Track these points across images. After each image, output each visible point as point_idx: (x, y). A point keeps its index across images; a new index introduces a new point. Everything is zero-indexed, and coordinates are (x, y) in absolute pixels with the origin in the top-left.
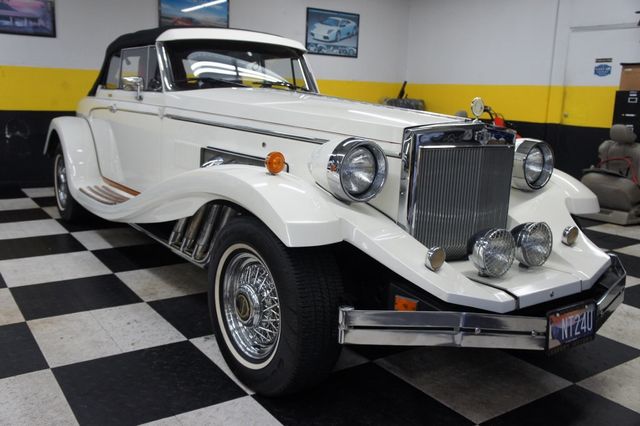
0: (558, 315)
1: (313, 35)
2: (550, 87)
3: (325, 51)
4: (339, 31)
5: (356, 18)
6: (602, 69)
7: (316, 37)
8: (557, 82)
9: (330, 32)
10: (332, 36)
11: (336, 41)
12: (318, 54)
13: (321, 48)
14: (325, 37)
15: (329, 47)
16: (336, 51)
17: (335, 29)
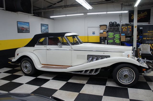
1: (42, 29)
2: (85, 36)
5: (48, 25)
6: (94, 33)
8: (86, 35)
10: (45, 29)
16: (45, 32)
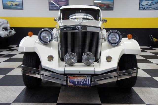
0: (72, 76)
1: (142, 4)
3: (146, 9)
4: (152, 2)
7: (142, 5)
9: (148, 3)
10: (149, 4)
11: (151, 5)
12: (144, 10)
13: (145, 8)
14: (146, 5)
15: (148, 7)
16: (150, 9)
17: (150, 2)
